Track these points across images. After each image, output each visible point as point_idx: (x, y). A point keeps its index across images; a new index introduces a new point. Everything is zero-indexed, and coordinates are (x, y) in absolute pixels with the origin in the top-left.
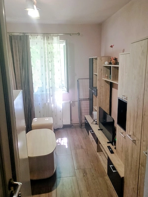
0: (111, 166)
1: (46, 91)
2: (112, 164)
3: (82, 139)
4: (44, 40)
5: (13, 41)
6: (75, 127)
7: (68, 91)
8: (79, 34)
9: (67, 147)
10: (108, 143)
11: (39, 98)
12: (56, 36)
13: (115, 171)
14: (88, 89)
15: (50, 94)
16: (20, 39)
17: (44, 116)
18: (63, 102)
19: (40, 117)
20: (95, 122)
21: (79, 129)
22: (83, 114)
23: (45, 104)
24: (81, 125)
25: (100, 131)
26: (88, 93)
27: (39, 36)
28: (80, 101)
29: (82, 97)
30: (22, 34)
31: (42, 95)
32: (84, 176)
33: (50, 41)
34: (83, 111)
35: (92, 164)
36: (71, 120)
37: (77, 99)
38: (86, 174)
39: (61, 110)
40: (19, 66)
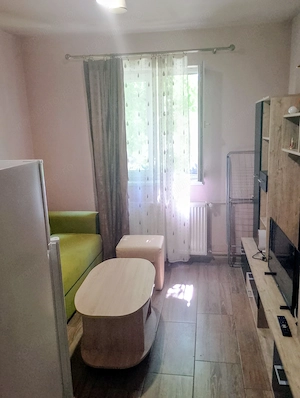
0: (278, 367)
1: (155, 179)
2: (281, 364)
3: (228, 292)
4: (154, 66)
5: (91, 73)
6: (219, 263)
7: (201, 179)
8: (232, 47)
9: (189, 305)
10: (282, 308)
11: (140, 193)
12: (179, 57)
13: (284, 383)
14: (251, 175)
15: (162, 184)
16: (105, 69)
17: (148, 232)
18: (193, 204)
19: (141, 234)
20: (261, 256)
21: (226, 269)
22: (238, 234)
23: (152, 207)
24: (234, 260)
25: (270, 276)
26: (251, 187)
27: (143, 60)
28: (232, 203)
29: (236, 195)
30: (109, 58)
31: (146, 187)
32: (212, 380)
33: (166, 70)
34: (239, 228)
35: (239, 353)
36: (209, 246)
37: (224, 199)
38: (220, 376)
39: (188, 222)
40: (100, 124)
